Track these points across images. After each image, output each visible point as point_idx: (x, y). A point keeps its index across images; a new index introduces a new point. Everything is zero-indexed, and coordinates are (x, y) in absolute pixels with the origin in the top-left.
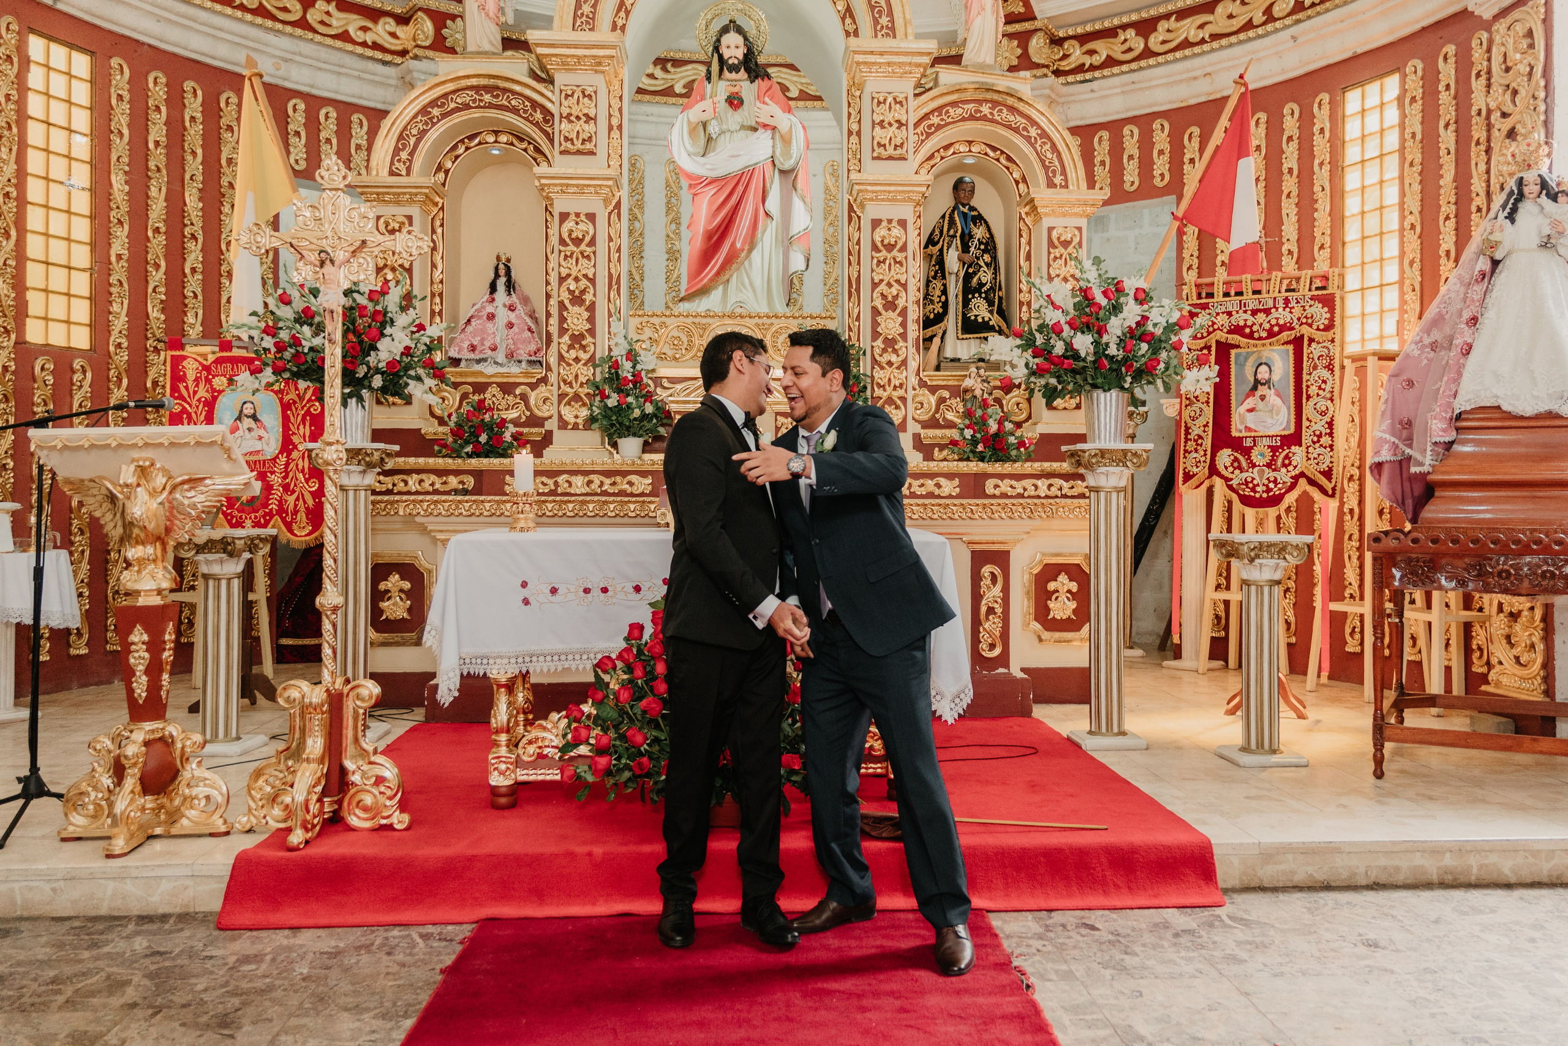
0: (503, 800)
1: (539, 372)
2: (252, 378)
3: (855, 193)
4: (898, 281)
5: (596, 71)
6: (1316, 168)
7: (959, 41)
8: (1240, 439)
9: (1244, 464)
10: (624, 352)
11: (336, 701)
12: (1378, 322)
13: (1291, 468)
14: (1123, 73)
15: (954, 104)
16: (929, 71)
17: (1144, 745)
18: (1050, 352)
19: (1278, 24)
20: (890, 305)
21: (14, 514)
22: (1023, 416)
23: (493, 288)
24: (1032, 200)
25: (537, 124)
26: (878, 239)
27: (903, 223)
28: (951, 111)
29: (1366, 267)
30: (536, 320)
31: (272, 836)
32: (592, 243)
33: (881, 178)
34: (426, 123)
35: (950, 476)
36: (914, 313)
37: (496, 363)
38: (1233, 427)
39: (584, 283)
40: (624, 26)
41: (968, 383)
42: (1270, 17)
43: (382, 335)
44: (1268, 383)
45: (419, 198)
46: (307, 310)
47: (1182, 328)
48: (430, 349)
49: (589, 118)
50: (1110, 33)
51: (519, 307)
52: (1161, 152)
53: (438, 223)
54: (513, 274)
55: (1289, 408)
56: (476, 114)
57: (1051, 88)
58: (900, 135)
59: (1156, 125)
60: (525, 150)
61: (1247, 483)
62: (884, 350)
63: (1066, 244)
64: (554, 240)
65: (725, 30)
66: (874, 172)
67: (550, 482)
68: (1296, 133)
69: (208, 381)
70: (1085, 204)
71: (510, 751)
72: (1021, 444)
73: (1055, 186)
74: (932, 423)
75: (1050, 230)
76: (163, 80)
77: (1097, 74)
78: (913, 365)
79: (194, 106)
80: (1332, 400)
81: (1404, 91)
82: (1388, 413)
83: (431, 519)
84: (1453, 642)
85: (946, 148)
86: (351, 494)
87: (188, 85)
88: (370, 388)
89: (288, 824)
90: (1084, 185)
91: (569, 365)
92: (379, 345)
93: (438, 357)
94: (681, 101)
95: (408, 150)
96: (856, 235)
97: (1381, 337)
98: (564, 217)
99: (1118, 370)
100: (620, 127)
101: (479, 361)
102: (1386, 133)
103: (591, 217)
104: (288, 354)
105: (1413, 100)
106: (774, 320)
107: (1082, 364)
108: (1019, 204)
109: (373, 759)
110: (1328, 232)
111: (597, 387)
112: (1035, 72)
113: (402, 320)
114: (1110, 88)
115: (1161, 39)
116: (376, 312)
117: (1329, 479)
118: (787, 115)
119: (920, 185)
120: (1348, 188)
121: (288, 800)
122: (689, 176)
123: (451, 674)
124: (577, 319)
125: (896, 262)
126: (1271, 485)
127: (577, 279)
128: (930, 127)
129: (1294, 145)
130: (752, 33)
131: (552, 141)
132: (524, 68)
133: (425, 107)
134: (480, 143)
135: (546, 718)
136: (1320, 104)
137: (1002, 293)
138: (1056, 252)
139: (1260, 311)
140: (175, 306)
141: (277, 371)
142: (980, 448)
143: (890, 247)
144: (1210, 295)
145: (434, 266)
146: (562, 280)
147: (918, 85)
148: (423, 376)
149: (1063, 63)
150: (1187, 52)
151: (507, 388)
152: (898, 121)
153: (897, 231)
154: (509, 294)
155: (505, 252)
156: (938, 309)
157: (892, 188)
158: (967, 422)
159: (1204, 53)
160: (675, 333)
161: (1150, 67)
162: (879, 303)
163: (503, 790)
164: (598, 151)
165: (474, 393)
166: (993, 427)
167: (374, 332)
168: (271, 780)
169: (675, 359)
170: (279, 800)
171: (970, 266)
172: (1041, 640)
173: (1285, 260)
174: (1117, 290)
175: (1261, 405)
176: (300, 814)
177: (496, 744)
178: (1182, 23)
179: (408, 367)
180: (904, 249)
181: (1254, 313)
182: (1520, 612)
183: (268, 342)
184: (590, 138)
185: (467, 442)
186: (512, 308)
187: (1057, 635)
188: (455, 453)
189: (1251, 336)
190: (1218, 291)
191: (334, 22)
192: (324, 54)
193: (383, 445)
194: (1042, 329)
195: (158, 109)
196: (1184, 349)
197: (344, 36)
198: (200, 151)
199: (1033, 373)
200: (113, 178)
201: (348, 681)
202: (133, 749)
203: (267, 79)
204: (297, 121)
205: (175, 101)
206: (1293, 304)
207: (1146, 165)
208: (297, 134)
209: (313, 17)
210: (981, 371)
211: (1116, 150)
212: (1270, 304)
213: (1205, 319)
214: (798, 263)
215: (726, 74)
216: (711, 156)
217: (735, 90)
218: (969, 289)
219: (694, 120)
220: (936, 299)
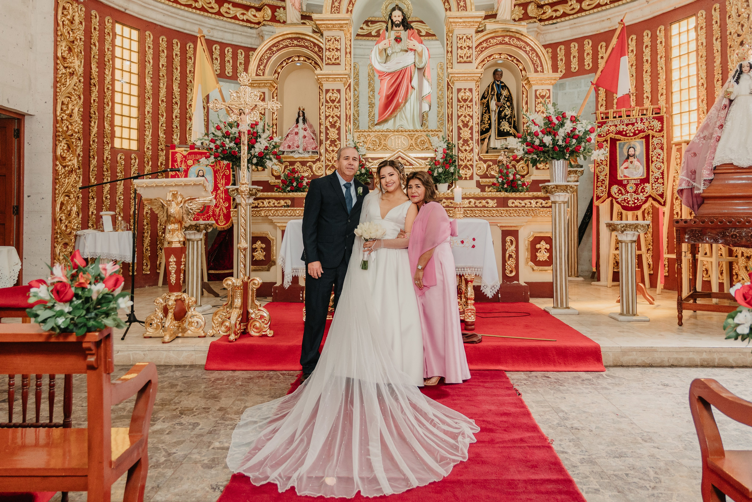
2: (206, 160)
3: (450, 77)
4: (469, 115)
5: (340, 30)
6: (659, 59)
8: (622, 181)
9: (623, 192)
11: (245, 285)
12: (688, 128)
13: (644, 193)
14: (570, 19)
15: (493, 38)
16: (483, 22)
17: (577, 312)
18: (533, 144)
20: (466, 125)
21: (111, 216)
22: (525, 173)
23: (297, 121)
24: (528, 78)
25: (316, 53)
26: (460, 97)
27: (471, 90)
28: (491, 41)
29: (682, 103)
30: (315, 135)
31: (222, 337)
32: (339, 102)
33: (461, 71)
34: (271, 54)
35: (492, 199)
36: (476, 128)
37: (299, 153)
38: (618, 176)
39: (336, 118)
40: (351, 11)
41: (500, 158)
43: (257, 142)
44: (634, 156)
45: (268, 85)
46: (227, 132)
47: (591, 132)
48: (274, 147)
49: (337, 50)
50: (564, 2)
51: (308, 129)
52: (588, 54)
53: (275, 95)
54: (306, 115)
55: (643, 167)
56: (291, 49)
58: (469, 52)
59: (586, 42)
60: (310, 63)
61: (625, 200)
62: (463, 145)
63: (543, 97)
64: (323, 101)
65: (394, 9)
66: (458, 68)
68: (649, 44)
69: (185, 162)
70: (551, 79)
72: (524, 184)
73: (538, 72)
74: (485, 176)
75: (536, 91)
76: (165, 39)
77: (558, 20)
78: (476, 150)
79: (177, 50)
80: (663, 163)
81: (697, 24)
82: (685, 167)
83: (275, 217)
84: (724, 272)
85: (490, 56)
87: (175, 41)
88: (251, 164)
89: (228, 333)
90: (551, 71)
91: (330, 153)
92: (255, 146)
95: (263, 65)
96: (451, 95)
97: (690, 134)
98: (327, 91)
99: (563, 151)
100: (350, 53)
101: (292, 152)
102: (690, 43)
103: (339, 91)
104: (219, 151)
105: (701, 28)
106: (416, 133)
107: (547, 149)
108: (522, 80)
109: (259, 308)
110: (665, 88)
112: (530, 20)
113: (264, 135)
115: (587, 4)
116: (255, 132)
117: (662, 198)
118: (421, 45)
119: (478, 73)
120: (673, 68)
121: (228, 324)
122: (379, 72)
123: (288, 276)
124: (333, 134)
125: (468, 107)
126: (636, 201)
127: (333, 117)
128: (482, 48)
129: (649, 49)
131: (322, 59)
132: (310, 28)
133: (270, 47)
134: (292, 61)
136: (660, 31)
137: (516, 119)
138: (539, 101)
139: (630, 124)
140: (169, 132)
141: (216, 157)
142: (505, 186)
143: (465, 100)
144: (607, 118)
145: (273, 113)
146: (327, 117)
147: (477, 30)
148: (272, 158)
149: (543, 16)
150: (599, 9)
151: (303, 163)
152: (468, 46)
153: (468, 94)
154: (304, 124)
155: (302, 106)
156: (487, 126)
157: (466, 75)
158: (500, 175)
159: (607, 9)
160: (374, 139)
161: (582, 16)
162: (461, 125)
164: (341, 63)
165: (290, 166)
166: (511, 177)
167: (253, 140)
168: (221, 316)
169: (374, 150)
170: (224, 324)
171: (501, 108)
172: (533, 270)
173: (645, 101)
174: (563, 117)
175: (631, 166)
176: (233, 328)
179: (266, 155)
180: (471, 101)
181: (627, 125)
182: (751, 256)
183: (212, 146)
184: (338, 58)
185: (288, 186)
186: (305, 130)
187: (541, 268)
188: (283, 191)
189: (626, 135)
190: (611, 116)
191: (231, 12)
192: (228, 25)
193: (256, 187)
194: (529, 134)
195: (163, 51)
196: (593, 141)
197: (235, 18)
198: (179, 68)
199: (526, 153)
200: (147, 80)
201: (249, 278)
202: (171, 302)
203: (206, 37)
204: (217, 53)
205: (170, 48)
206: (645, 121)
207: (581, 60)
208: (216, 59)
209: (223, 10)
210: (506, 153)
211: (568, 54)
212: (634, 121)
213: (605, 128)
214: (426, 108)
215: (394, 28)
216: (388, 63)
217: (398, 35)
218: (501, 118)
219: (381, 48)
220: (486, 122)
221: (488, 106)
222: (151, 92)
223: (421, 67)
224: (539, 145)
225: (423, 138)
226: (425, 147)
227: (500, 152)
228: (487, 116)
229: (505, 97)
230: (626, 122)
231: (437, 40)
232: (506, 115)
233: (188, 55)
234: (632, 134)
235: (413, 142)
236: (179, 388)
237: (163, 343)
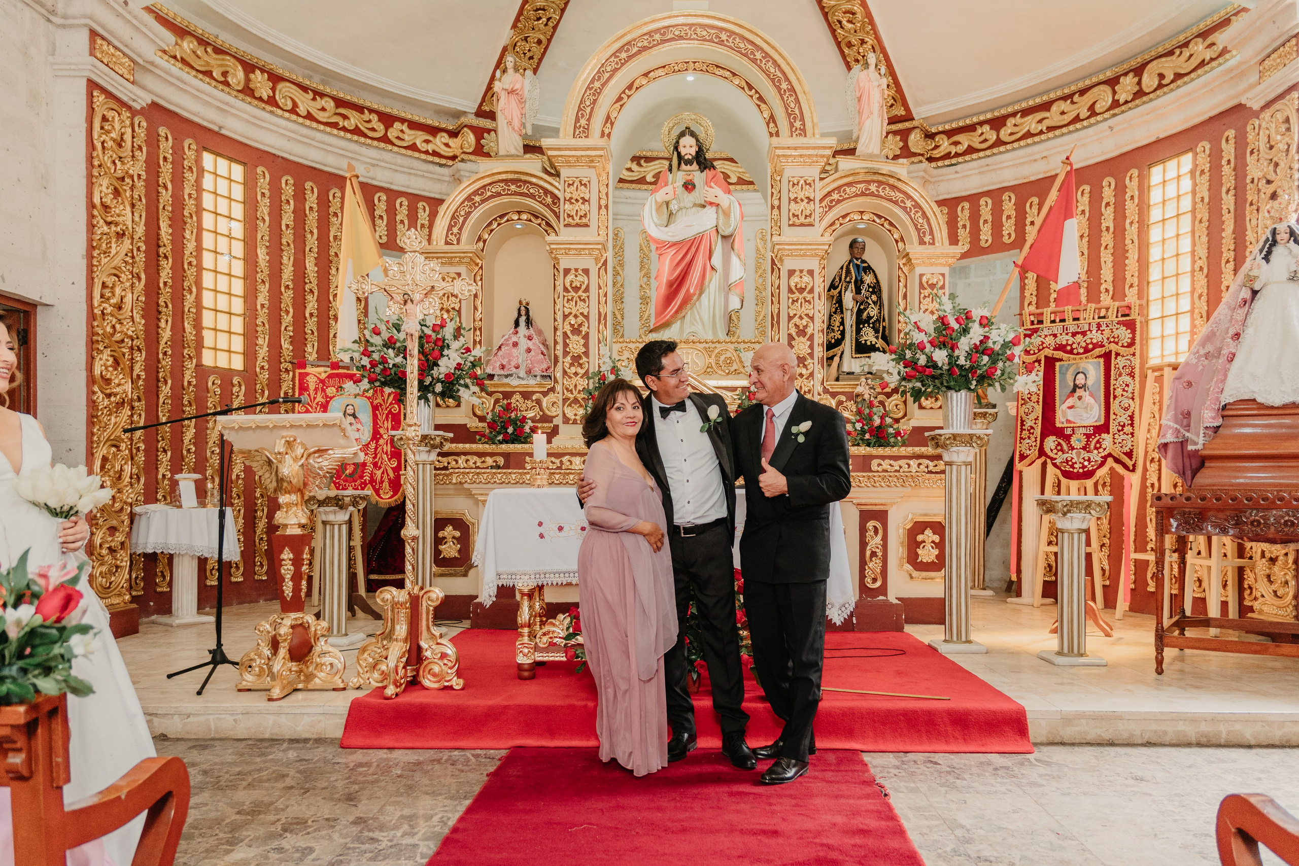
0: (526, 674)
1: (549, 384)
2: (354, 386)
3: (776, 251)
4: (807, 315)
5: (590, 167)
6: (1127, 226)
7: (854, 138)
9: (1065, 447)
10: (609, 368)
11: (415, 602)
12: (1174, 342)
13: (1101, 450)
14: (980, 158)
15: (849, 184)
16: (832, 161)
17: (985, 651)
18: (916, 364)
19: (1099, 118)
20: (802, 332)
21: (196, 481)
22: (901, 414)
23: (517, 324)
24: (908, 254)
25: (548, 206)
26: (793, 284)
27: (811, 273)
28: (848, 189)
29: (1166, 300)
30: (546, 346)
31: (374, 691)
32: (587, 290)
33: (796, 240)
34: (471, 207)
36: (820, 339)
37: (519, 377)
38: (1057, 420)
39: (581, 318)
40: (609, 135)
41: (859, 389)
42: (1093, 112)
43: (442, 355)
44: (1084, 386)
45: (466, 260)
46: (391, 339)
47: (1015, 347)
48: (474, 365)
50: (971, 128)
51: (535, 337)
52: (1009, 217)
53: (478, 278)
54: (531, 314)
55: (1100, 406)
56: (505, 199)
57: (925, 171)
58: (809, 208)
59: (1005, 197)
60: (539, 225)
61: (1067, 462)
63: (932, 286)
64: (560, 289)
65: (682, 134)
66: (790, 235)
67: (557, 461)
68: (1112, 200)
69: (323, 390)
70: (947, 256)
71: (531, 640)
72: (898, 433)
73: (925, 243)
75: (921, 276)
76: (292, 182)
77: (960, 159)
78: (818, 376)
79: (312, 200)
80: (1133, 399)
81: (1196, 166)
82: (1172, 406)
83: (475, 485)
84: (1229, 583)
85: (844, 217)
86: (421, 467)
87: (308, 185)
88: (434, 392)
89: (384, 683)
90: (946, 242)
91: (570, 377)
92: (440, 362)
93: (479, 372)
94: (651, 187)
95: (458, 226)
97: (1177, 353)
98: (567, 272)
100: (607, 207)
101: (507, 376)
102: (1182, 198)
103: (586, 272)
104: (378, 370)
105: (1202, 172)
106: (717, 345)
107: (939, 372)
108: (898, 257)
109: (439, 641)
110: (1136, 274)
111: (590, 394)
112: (913, 159)
113: (455, 345)
114: (971, 170)
115: (1009, 131)
116: (438, 339)
117: (1131, 458)
118: (727, 196)
119: (824, 244)
120: (1152, 240)
121: (384, 667)
122: (656, 241)
123: (491, 585)
124: (576, 345)
125: (806, 301)
126: (1086, 463)
127: (576, 316)
128: (831, 201)
129: (1111, 209)
130: (702, 136)
131: (558, 217)
132: (539, 165)
133: (470, 195)
134: (508, 221)
135: (555, 618)
136: (1131, 178)
137: (886, 324)
138: (926, 292)
139: (1078, 333)
140: (299, 341)
141: (371, 381)
142: (867, 436)
143: (801, 290)
144: (1040, 322)
145: (475, 308)
146: (565, 317)
147: (824, 171)
148: (470, 384)
149: (935, 152)
150: (1029, 141)
151: (526, 395)
152: (808, 198)
153: (807, 278)
154: (528, 328)
155: (525, 298)
156: (838, 335)
157: (803, 247)
158: (858, 418)
159: (1042, 141)
161: (1000, 153)
162: (793, 331)
163: (526, 667)
164: (591, 224)
165: (503, 399)
166: (877, 421)
167: (437, 353)
168: (372, 654)
170: (378, 667)
171: (861, 304)
172: (912, 577)
173: (1103, 295)
174: (967, 318)
175: (1078, 403)
176: (393, 675)
177: (521, 635)
178: (1026, 119)
179: (460, 377)
180: (811, 291)
181: (1074, 334)
182: (1277, 557)
183: (365, 361)
184: (586, 214)
185: (499, 433)
186: (530, 338)
187: (924, 574)
188: (491, 441)
189: (1071, 352)
190: (1047, 319)
191: (406, 137)
192: (400, 160)
193: (441, 433)
194: (910, 346)
195: (288, 202)
196: (1016, 360)
197: (413, 147)
198: (315, 231)
199: (904, 379)
200: (259, 251)
201: (422, 588)
202: (284, 630)
203: (361, 179)
204: (381, 208)
205: (299, 196)
206: (1104, 327)
207: (997, 227)
208: (381, 217)
209: (392, 134)
210: (869, 381)
211: (975, 217)
212: (1087, 328)
213: (1036, 340)
214: (735, 303)
215: (683, 166)
216: (672, 227)
217: (689, 178)
218: (861, 322)
219: (660, 200)
220: (836, 329)
221: (840, 302)
222: (266, 272)
223: (726, 233)
224: (927, 366)
225: (729, 355)
226: (732, 369)
227: (858, 379)
228: (837, 318)
229: (869, 287)
230: (1072, 329)
231: (755, 191)
232: (870, 318)
233: (332, 210)
234: (1081, 351)
235: (712, 361)
236: (289, 782)
237: (269, 700)
